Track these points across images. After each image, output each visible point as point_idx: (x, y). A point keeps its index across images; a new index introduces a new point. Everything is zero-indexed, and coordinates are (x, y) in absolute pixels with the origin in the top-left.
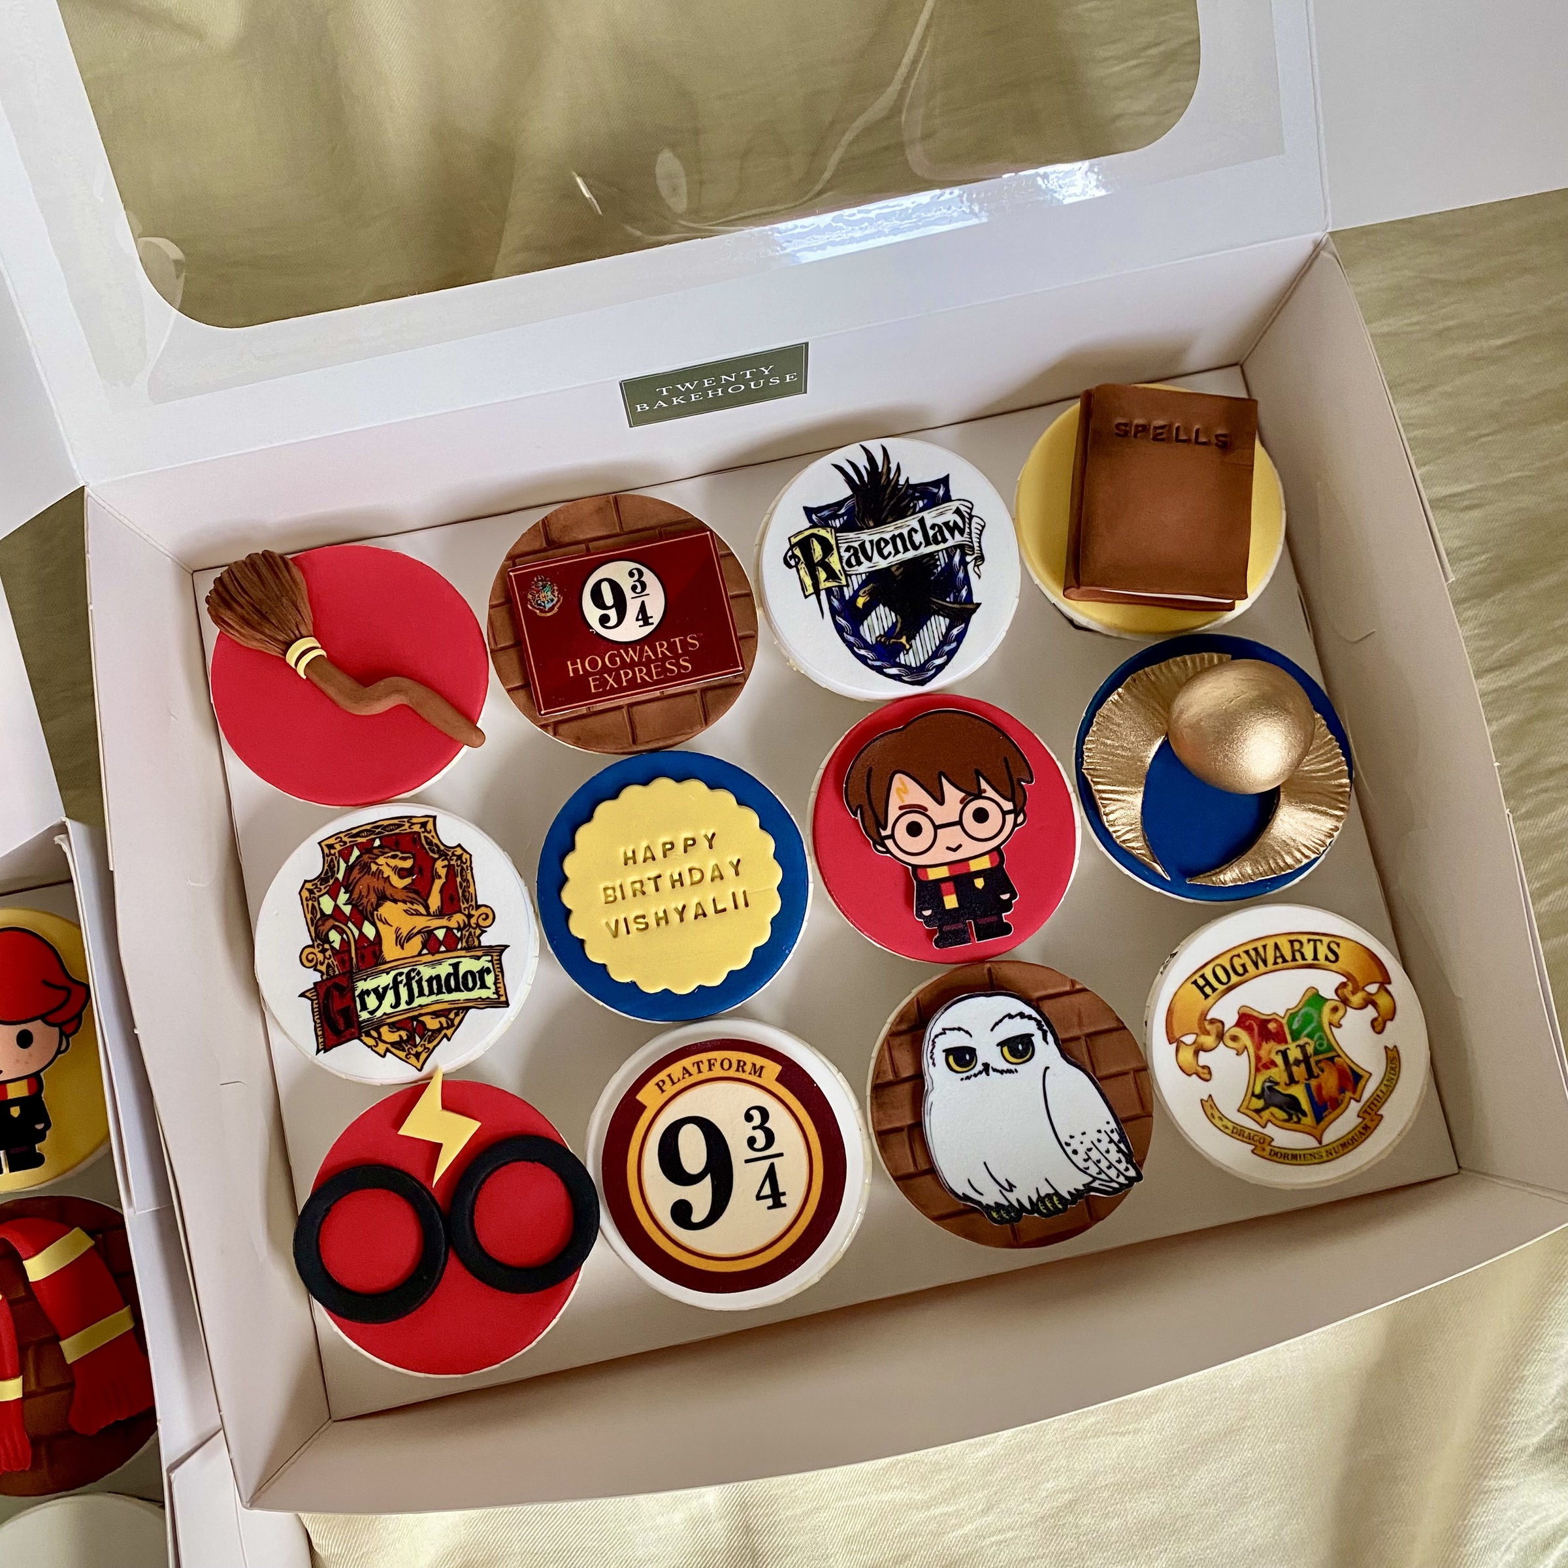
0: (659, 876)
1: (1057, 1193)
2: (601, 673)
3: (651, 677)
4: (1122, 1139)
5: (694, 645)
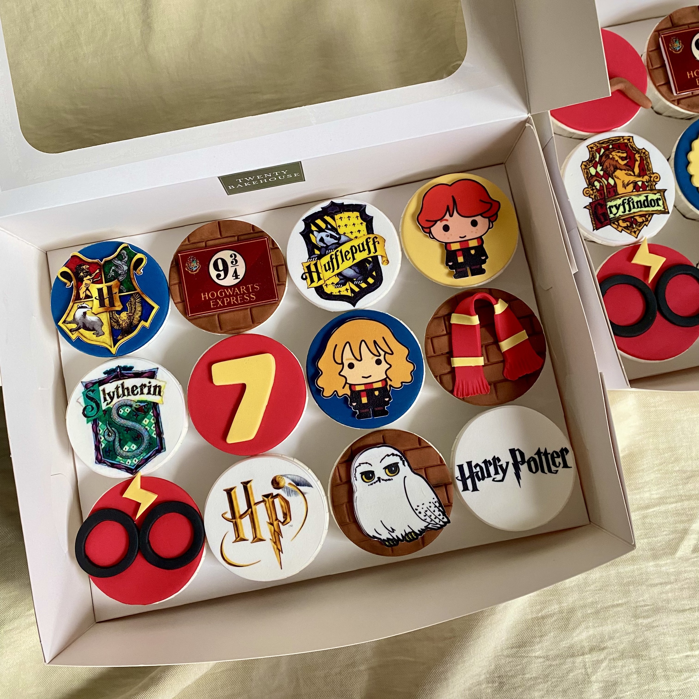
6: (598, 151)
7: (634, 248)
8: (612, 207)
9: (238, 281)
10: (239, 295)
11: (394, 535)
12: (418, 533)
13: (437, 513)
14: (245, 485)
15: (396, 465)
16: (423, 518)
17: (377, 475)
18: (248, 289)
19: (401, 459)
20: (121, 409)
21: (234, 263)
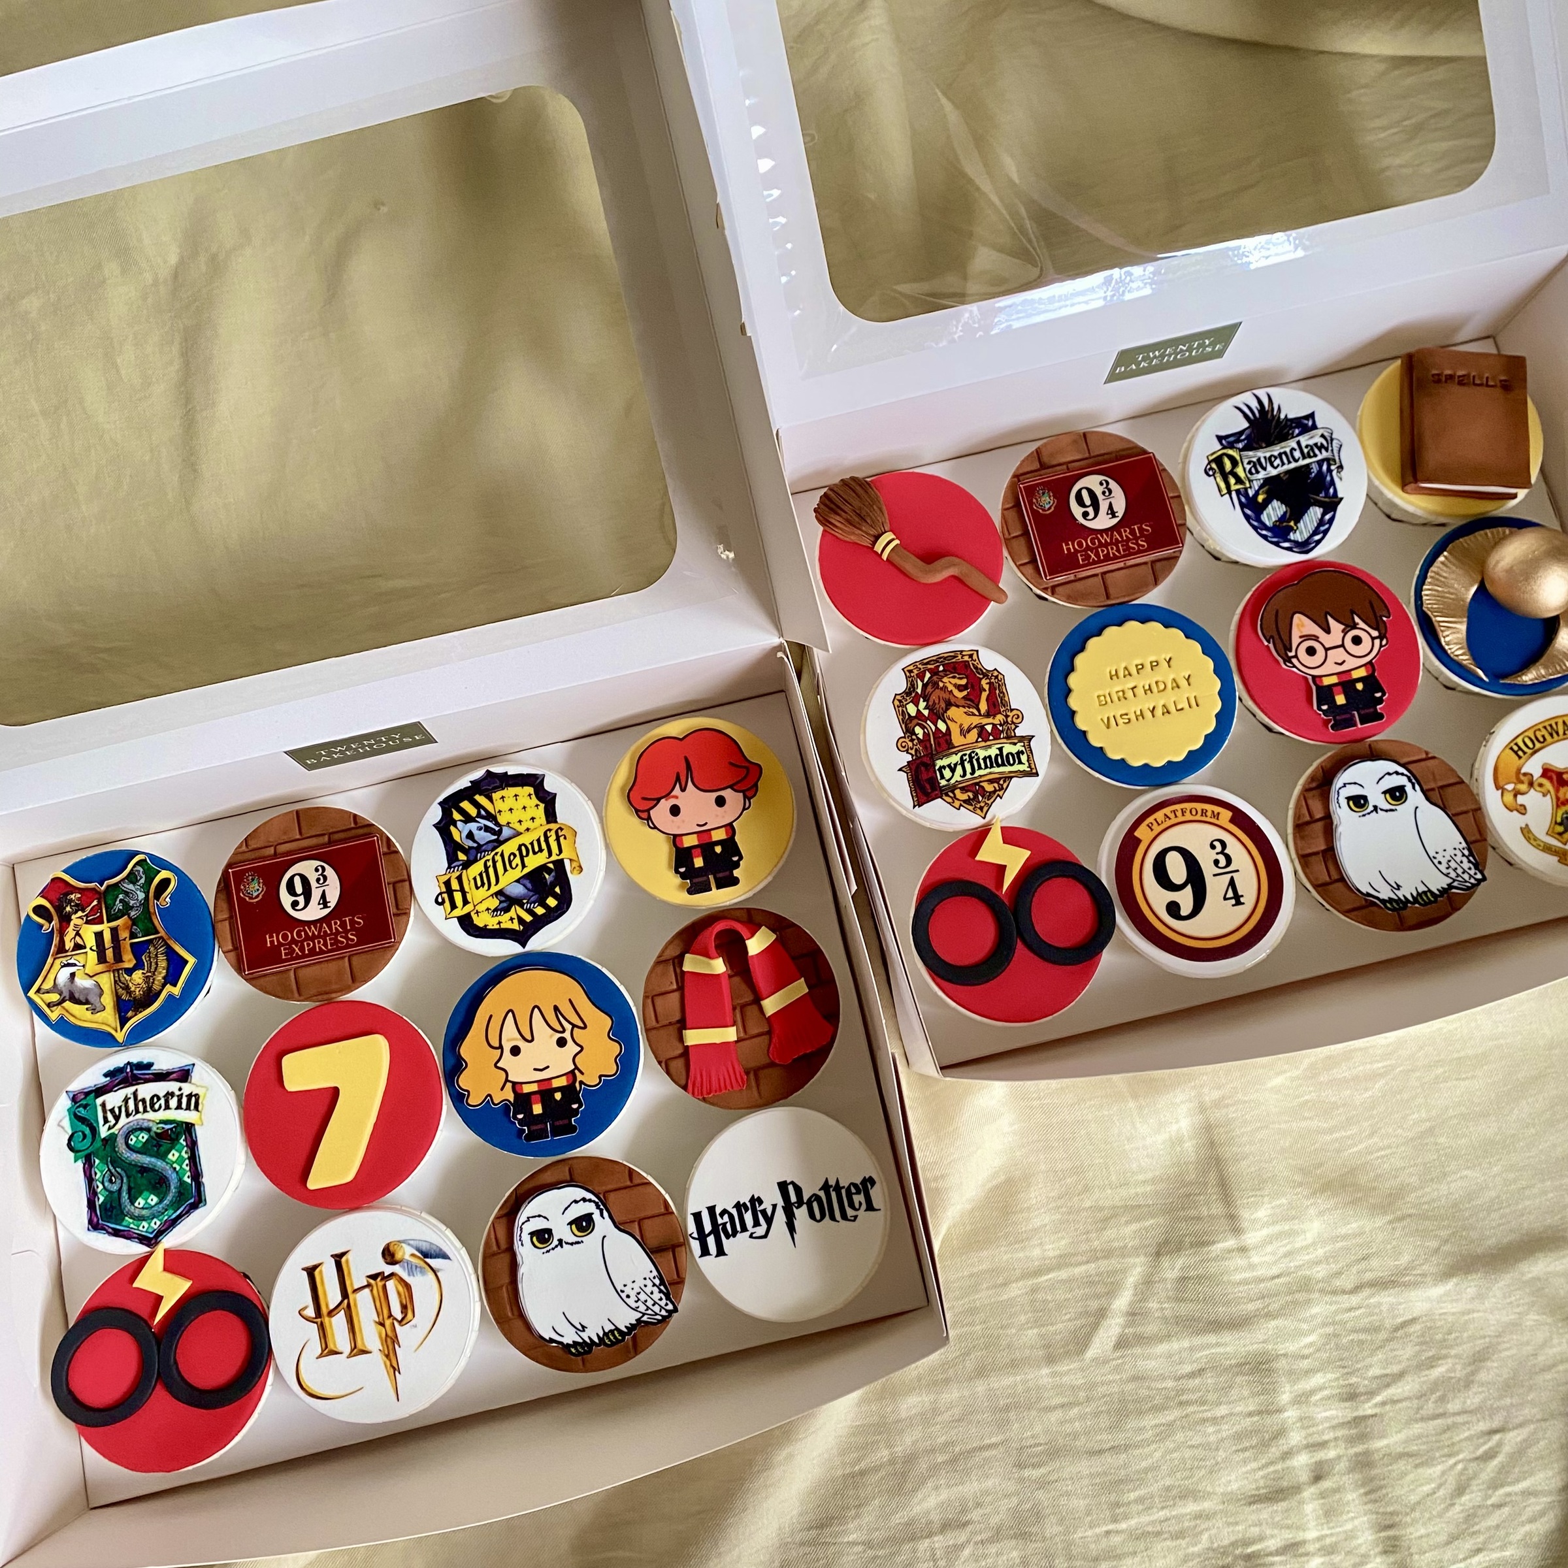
0: (1135, 687)
1: (1429, 890)
2: (1085, 550)
3: (1119, 552)
4: (1471, 854)
5: (1148, 531)
6: (921, 676)
7: (982, 834)
8: (944, 767)
9: (327, 911)
10: (329, 935)
11: (585, 1335)
12: (625, 1330)
13: (657, 1296)
14: (338, 1258)
15: (588, 1217)
16: (634, 1305)
17: (557, 1236)
18: (343, 925)
19: (598, 1207)
20: (132, 1137)
21: (321, 882)
